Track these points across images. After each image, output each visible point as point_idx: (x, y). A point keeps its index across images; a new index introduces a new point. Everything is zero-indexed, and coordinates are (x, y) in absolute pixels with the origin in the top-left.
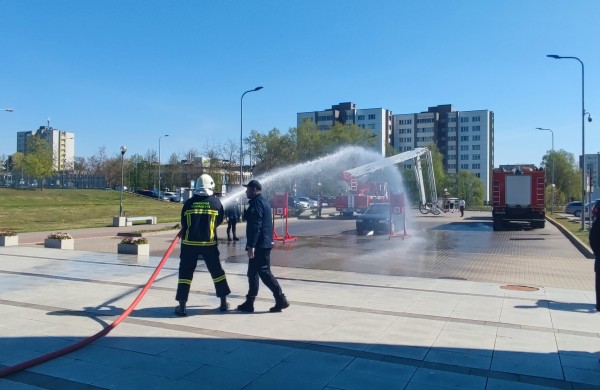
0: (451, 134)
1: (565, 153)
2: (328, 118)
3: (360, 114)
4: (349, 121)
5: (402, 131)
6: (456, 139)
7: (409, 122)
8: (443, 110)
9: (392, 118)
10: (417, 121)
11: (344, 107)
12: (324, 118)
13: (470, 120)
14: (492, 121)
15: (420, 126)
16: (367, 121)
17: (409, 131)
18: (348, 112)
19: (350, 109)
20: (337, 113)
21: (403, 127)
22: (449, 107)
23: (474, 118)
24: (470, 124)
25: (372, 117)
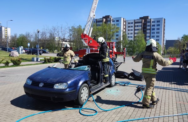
0: (148, 28)
2: (101, 21)
3: (113, 20)
4: (109, 23)
5: (129, 27)
6: (150, 29)
7: (132, 23)
8: (146, 18)
9: (125, 21)
10: (135, 23)
11: (107, 17)
12: (99, 22)
13: (156, 22)
14: (164, 23)
16: (116, 23)
17: (132, 27)
19: (109, 18)
20: (104, 20)
21: (129, 25)
22: (148, 17)
23: (157, 21)
24: (156, 24)
25: (118, 21)
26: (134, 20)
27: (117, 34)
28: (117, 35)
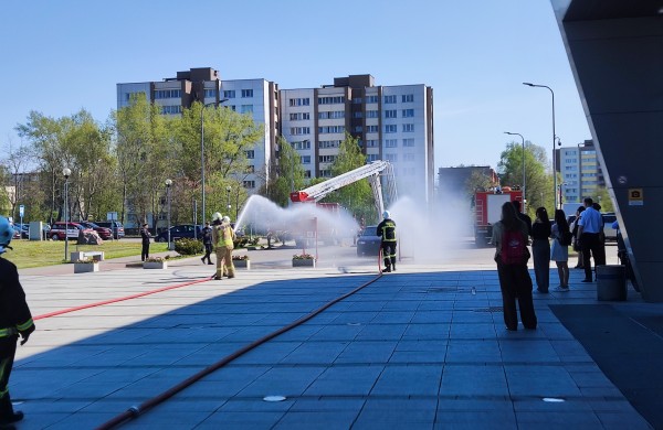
0: (371, 122)
1: (533, 148)
2: (174, 94)
3: (227, 88)
4: (210, 100)
5: (294, 117)
6: (378, 129)
7: (306, 102)
8: (358, 83)
9: (279, 95)
10: (318, 101)
11: (199, 76)
12: (166, 94)
13: (399, 99)
14: (430, 102)
15: (323, 108)
16: (239, 100)
17: (306, 116)
18: (208, 85)
19: (208, 79)
20: (188, 86)
21: (296, 110)
22: (366, 78)
23: (404, 97)
24: (399, 106)
25: (247, 93)
26: (316, 90)
27: (251, 147)
28: (251, 154)
